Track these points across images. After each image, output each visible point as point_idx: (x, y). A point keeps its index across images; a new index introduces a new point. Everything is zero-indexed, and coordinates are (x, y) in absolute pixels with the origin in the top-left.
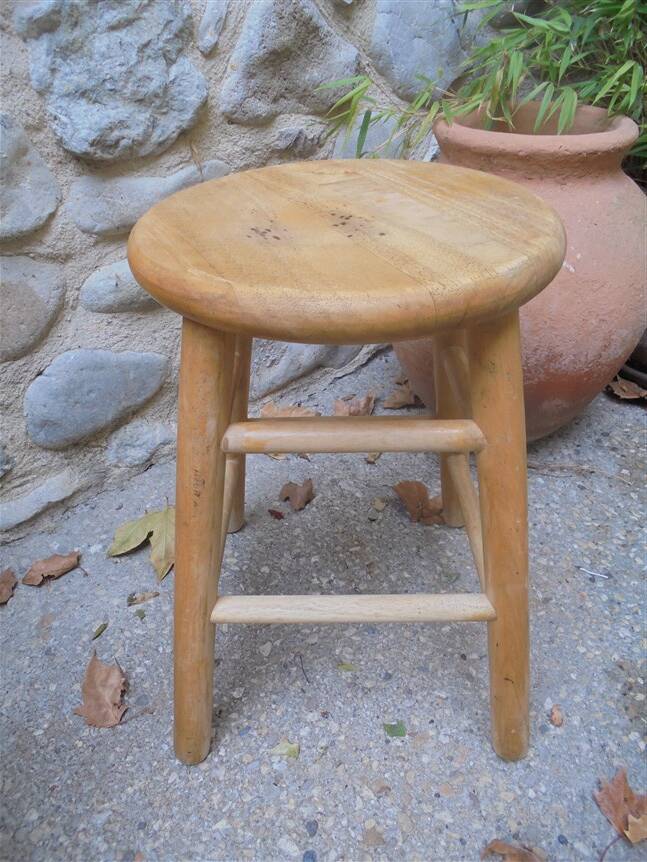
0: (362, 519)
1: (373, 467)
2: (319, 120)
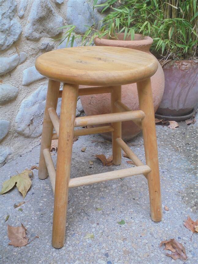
0: (87, 168)
1: (84, 153)
2: (53, 40)
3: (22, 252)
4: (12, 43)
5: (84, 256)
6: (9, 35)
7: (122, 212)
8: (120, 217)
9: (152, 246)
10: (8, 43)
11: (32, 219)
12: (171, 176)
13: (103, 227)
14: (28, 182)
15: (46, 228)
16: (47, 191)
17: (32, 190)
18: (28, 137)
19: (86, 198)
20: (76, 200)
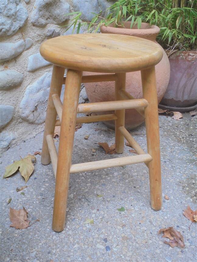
0: (89, 155)
1: (87, 140)
2: (59, 26)
3: (23, 234)
4: (18, 29)
5: (83, 240)
6: (15, 20)
7: (122, 199)
8: (121, 204)
9: (151, 233)
10: (14, 29)
11: (33, 203)
12: (172, 166)
13: (102, 213)
14: (31, 167)
15: (47, 212)
16: (50, 177)
17: (35, 175)
18: (32, 123)
19: (88, 185)
20: (77, 186)
